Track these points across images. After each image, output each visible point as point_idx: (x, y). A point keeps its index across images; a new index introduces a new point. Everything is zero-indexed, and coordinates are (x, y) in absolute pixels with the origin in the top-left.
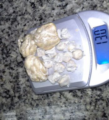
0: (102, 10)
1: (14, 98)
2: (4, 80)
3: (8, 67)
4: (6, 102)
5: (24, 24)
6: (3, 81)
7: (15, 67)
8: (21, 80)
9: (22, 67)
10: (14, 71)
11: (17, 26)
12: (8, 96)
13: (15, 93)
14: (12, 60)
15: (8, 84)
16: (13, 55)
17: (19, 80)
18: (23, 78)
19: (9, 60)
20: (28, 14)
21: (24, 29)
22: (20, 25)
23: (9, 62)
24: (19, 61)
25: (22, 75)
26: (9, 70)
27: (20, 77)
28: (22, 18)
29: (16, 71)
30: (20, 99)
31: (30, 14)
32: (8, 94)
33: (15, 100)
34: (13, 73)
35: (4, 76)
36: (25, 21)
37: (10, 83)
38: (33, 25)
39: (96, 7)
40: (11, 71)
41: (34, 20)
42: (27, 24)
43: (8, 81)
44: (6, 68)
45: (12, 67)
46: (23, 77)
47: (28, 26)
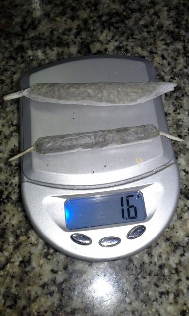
0: (179, 210)
1: (21, 37)
2: (58, 19)
3: (82, 25)
4: (14, 23)
5: (166, 56)
6: (56, 16)
7: (81, 38)
8: (53, 50)
9: (79, 52)
10: (73, 37)
11: (164, 42)
12: (25, 27)
13: (30, 39)
14: (95, 33)
15: (48, 27)
16: (104, 34)
17: (53, 47)
18: (56, 55)
19: (95, 28)
20: (184, 64)
21: (155, 56)
22: (165, 47)
23: (92, 28)
24: (91, 47)
25: (62, 52)
26: (75, 27)
27: (60, 50)
28: (178, 51)
29: (73, 41)
30: (17, 48)
31: (186, 68)
32: (29, 27)
33: (17, 40)
34: (68, 35)
35: (64, 19)
36: (172, 58)
37: (51, 29)
38: (163, 74)
39: (184, 198)
40: (74, 31)
41: (172, 75)
42: (165, 61)
43: (54, 27)
44: (80, 22)
45: (82, 33)
46: (58, 54)
47: (161, 63)
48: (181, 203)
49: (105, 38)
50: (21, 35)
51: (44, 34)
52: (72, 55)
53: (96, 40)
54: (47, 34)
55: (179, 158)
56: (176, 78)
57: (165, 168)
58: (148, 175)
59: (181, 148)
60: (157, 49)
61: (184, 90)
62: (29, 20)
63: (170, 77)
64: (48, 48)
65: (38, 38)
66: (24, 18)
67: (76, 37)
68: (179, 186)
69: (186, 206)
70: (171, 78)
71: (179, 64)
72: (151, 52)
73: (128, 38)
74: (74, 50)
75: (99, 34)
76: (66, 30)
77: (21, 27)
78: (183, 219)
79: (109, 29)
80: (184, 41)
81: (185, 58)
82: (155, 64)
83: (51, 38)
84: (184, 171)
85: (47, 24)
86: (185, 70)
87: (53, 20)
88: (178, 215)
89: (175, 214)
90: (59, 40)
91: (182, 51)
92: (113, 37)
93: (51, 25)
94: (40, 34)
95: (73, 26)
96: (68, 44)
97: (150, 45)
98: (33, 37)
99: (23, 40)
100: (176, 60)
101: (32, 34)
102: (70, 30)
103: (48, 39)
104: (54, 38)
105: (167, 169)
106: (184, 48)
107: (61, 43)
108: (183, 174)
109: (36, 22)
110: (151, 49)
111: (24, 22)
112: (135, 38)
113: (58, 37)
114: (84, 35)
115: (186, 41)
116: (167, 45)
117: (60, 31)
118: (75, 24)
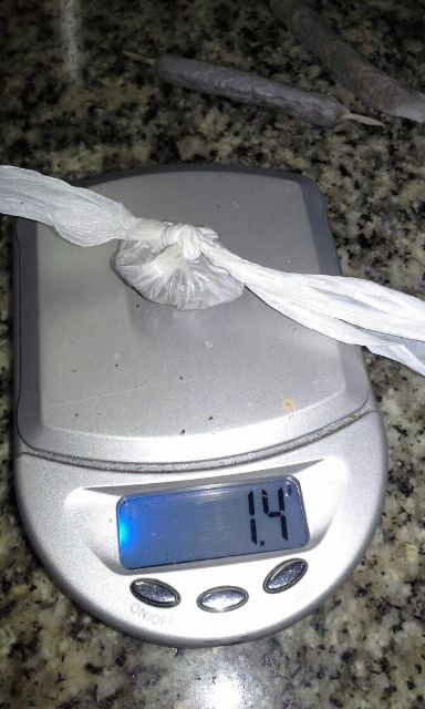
48: (392, 505)
49: (212, 127)
50: (22, 117)
51: (74, 114)
52: (138, 162)
53: (191, 130)
54: (81, 114)
55: (384, 399)
56: (374, 218)
57: (351, 423)
58: (311, 438)
59: (390, 375)
60: (328, 153)
61: (394, 243)
62: (40, 84)
63: (359, 215)
64: (82, 146)
65: (60, 122)
66: (30, 78)
67: (146, 122)
68: (386, 463)
69: (403, 510)
70: (363, 217)
71: (380, 185)
72: (315, 161)
73: (263, 129)
74: (141, 151)
75: (198, 119)
76: (124, 106)
77: (23, 98)
78: (397, 543)
79: (221, 108)
80: (390, 136)
81: (393, 171)
82: (325, 186)
83: (90, 124)
84: (397, 428)
85: (80, 92)
86: (395, 200)
87: (94, 83)
88: (385, 533)
89: (378, 531)
90: (108, 128)
91: (385, 158)
92: (230, 125)
93: (91, 96)
94: (65, 114)
95: (140, 97)
96: (128, 137)
97: (313, 144)
98: (49, 121)
99: (27, 127)
100: (372, 177)
101: (47, 114)
102: (133, 106)
103: (84, 126)
104: (98, 123)
105: (356, 425)
106: (392, 150)
107: (111, 136)
108: (395, 435)
109: (57, 89)
110: (315, 154)
111: (30, 88)
112: (280, 130)
113: (107, 123)
114: (163, 118)
115: (395, 136)
116: (352, 143)
117: (111, 108)
118: (143, 95)
